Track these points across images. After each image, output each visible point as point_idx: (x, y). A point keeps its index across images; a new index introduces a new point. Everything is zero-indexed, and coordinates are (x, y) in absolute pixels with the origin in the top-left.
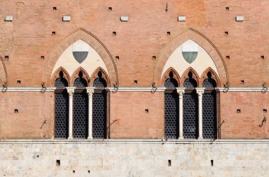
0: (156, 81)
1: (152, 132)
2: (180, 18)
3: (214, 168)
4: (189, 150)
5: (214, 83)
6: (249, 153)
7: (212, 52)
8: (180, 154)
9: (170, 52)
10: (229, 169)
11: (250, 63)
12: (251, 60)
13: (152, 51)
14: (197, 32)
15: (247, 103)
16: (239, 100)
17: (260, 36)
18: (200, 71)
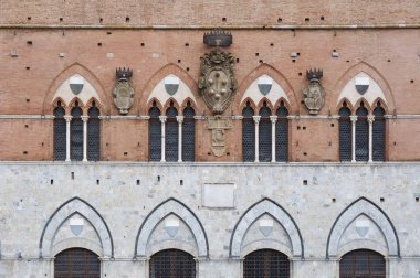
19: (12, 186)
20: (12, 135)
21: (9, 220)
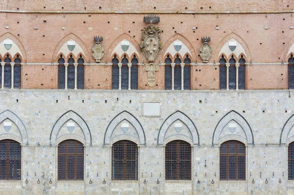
19: (34, 104)
20: (35, 75)
21: (32, 124)
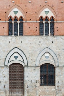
0: (6, 19)
1: (5, 34)
2: (13, 2)
3: (22, 44)
4: (15, 39)
5: (23, 20)
6: (32, 40)
7: (22, 11)
8: (13, 40)
9: (10, 12)
10: (27, 44)
11: (32, 14)
12: (33, 13)
13: (5, 11)
14: (18, 6)
15: (32, 26)
16: (29, 25)
17: (35, 7)
18: (18, 17)
